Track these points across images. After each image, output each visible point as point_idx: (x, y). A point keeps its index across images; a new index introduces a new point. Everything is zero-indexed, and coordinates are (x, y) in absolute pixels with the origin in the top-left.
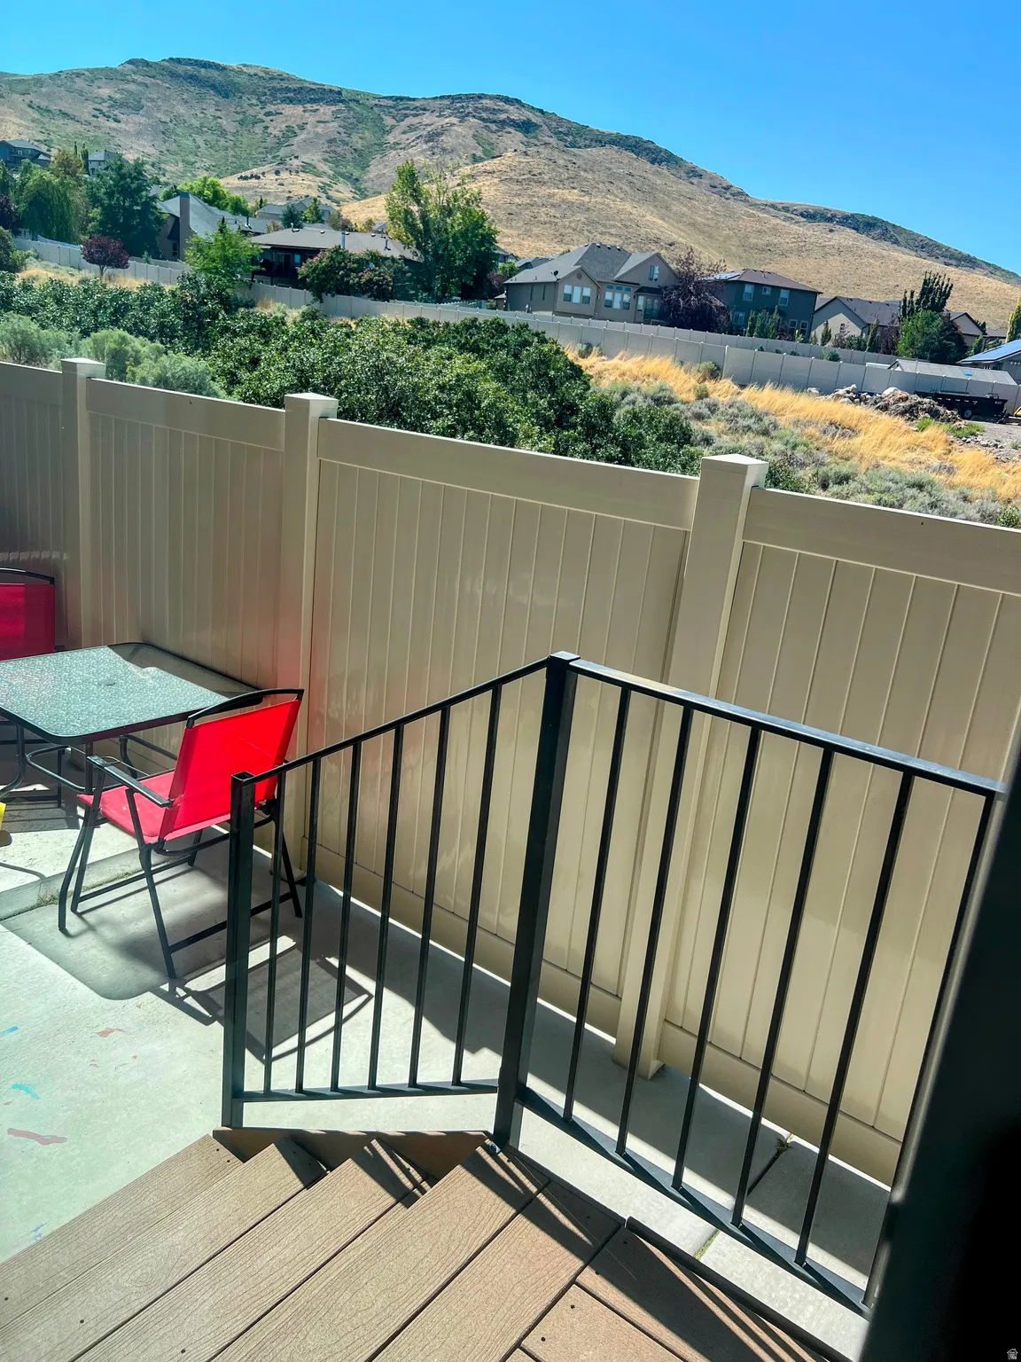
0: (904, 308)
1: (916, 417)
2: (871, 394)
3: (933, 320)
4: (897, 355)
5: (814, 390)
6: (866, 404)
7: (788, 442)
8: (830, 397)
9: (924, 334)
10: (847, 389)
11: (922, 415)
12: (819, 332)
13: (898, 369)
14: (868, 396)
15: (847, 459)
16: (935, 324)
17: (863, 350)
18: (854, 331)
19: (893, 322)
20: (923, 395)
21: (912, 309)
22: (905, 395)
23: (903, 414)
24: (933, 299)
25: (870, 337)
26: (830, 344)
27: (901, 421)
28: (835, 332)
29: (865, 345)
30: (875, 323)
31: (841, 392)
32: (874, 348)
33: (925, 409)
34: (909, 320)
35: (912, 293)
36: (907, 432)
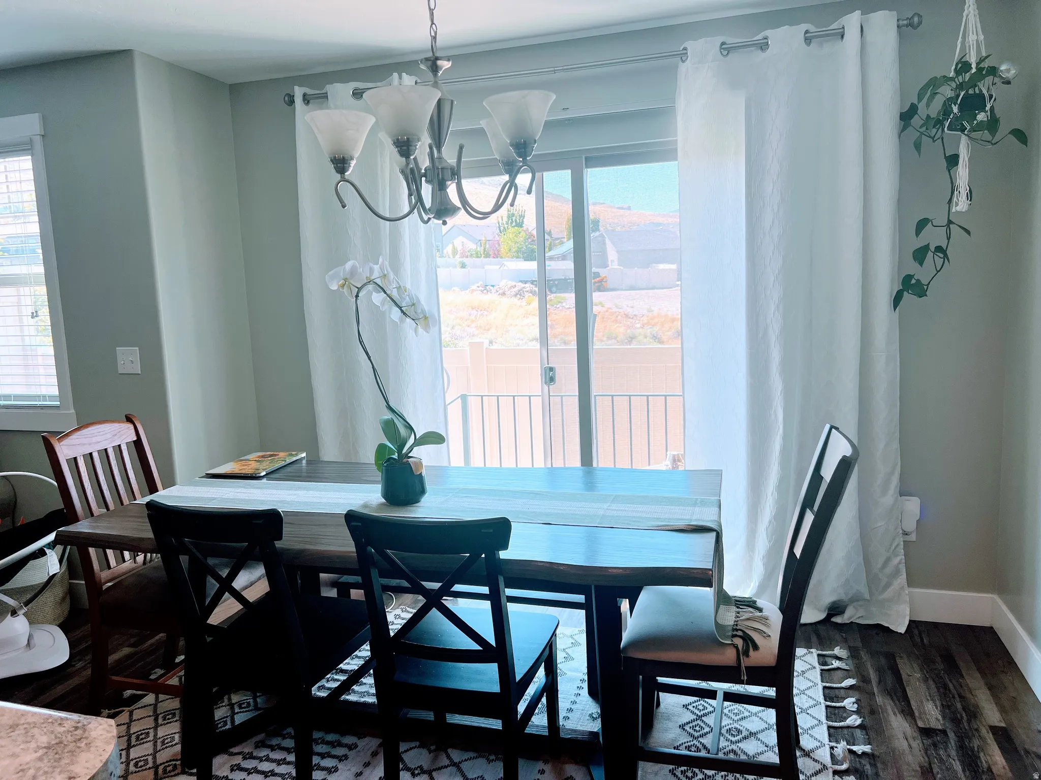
0: (499, 227)
1: (524, 297)
2: (493, 286)
3: (520, 233)
4: (502, 258)
5: (456, 288)
6: (491, 293)
7: (448, 325)
8: (467, 291)
9: (516, 243)
10: (477, 285)
11: (527, 295)
12: (449, 249)
13: (505, 268)
14: (492, 288)
15: (488, 330)
16: (521, 235)
17: (480, 257)
18: (472, 246)
19: (494, 237)
20: (526, 282)
21: (505, 228)
22: (514, 283)
23: (516, 295)
24: (516, 221)
25: (482, 248)
26: (458, 256)
27: (515, 300)
28: (459, 248)
29: (481, 254)
30: (484, 239)
31: (474, 287)
32: (487, 256)
33: (528, 291)
34: (504, 234)
35: (502, 218)
36: (521, 306)
